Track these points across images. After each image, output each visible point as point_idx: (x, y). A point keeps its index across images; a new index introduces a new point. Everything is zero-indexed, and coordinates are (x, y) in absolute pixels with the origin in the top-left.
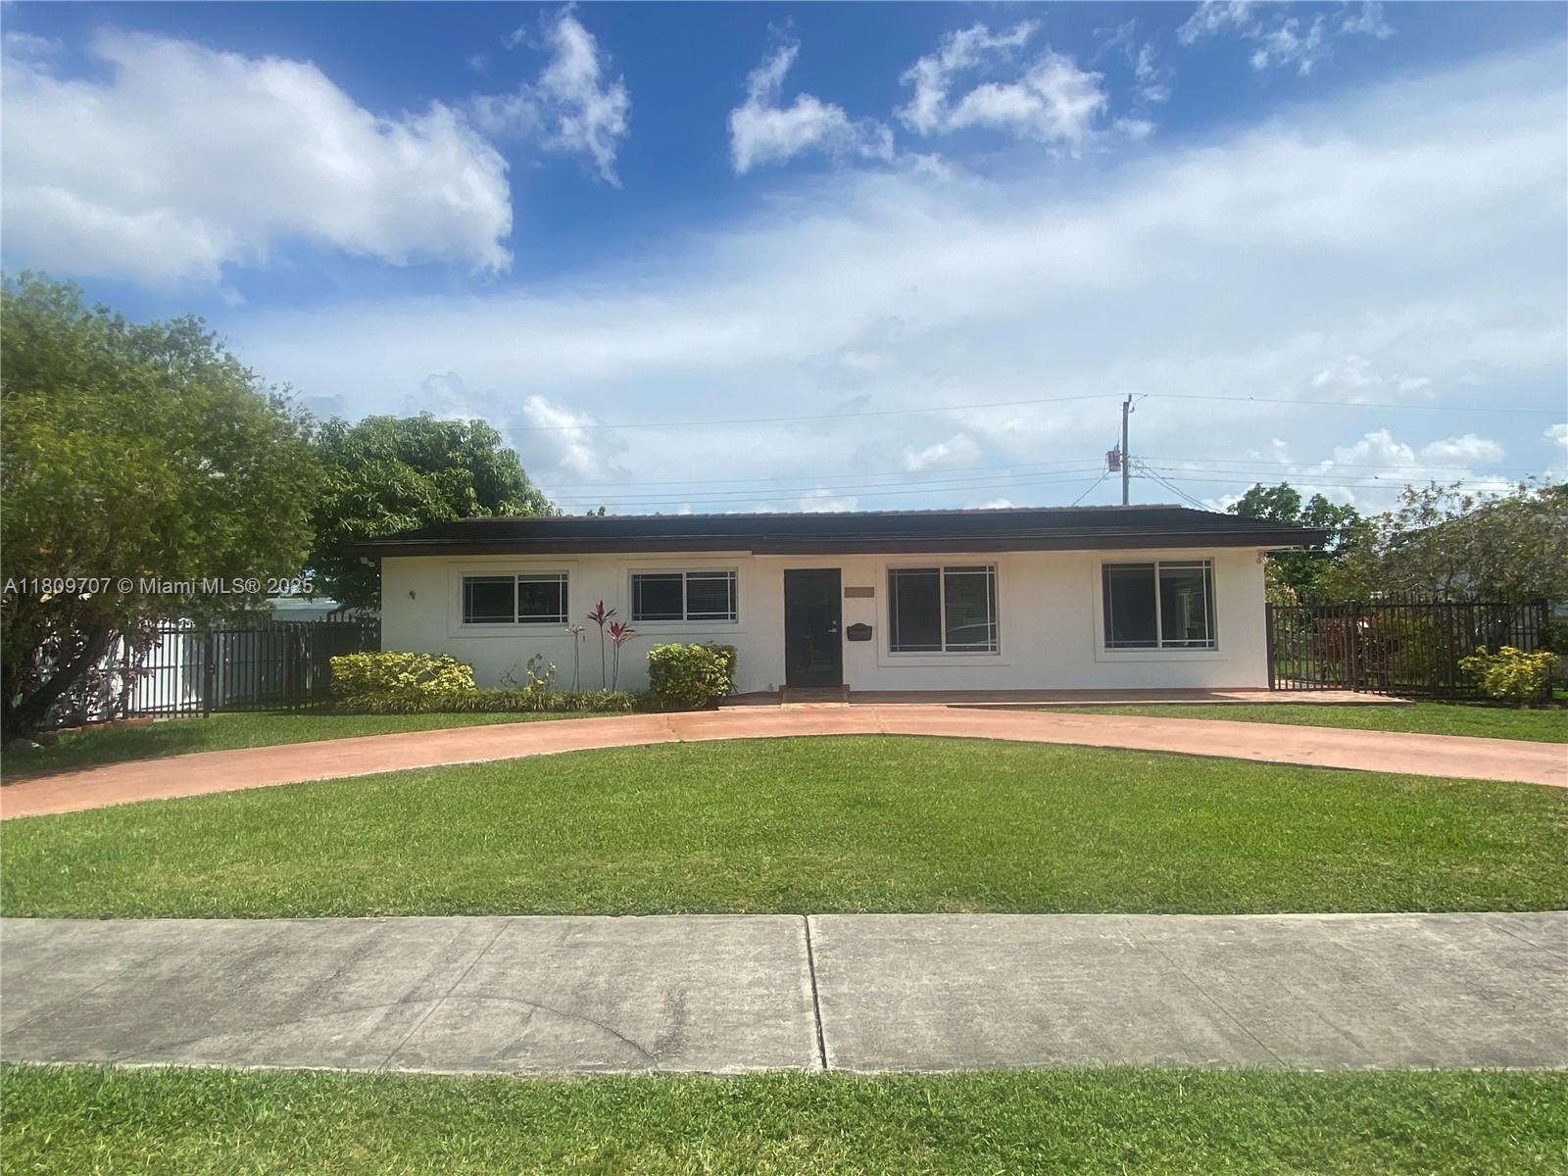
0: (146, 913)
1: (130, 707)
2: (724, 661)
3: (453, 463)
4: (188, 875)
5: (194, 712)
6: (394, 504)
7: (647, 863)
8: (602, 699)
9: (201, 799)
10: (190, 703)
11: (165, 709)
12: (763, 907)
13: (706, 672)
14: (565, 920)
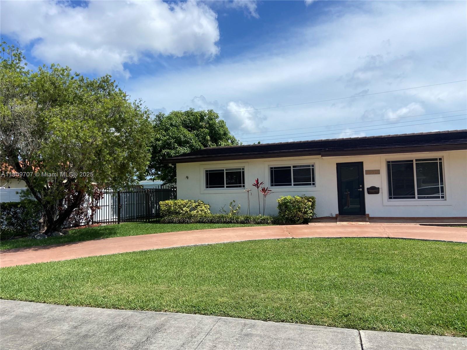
0: (82, 304)
1: (94, 220)
2: (310, 203)
3: (201, 127)
4: (99, 289)
5: (115, 222)
6: (181, 143)
7: (279, 295)
8: (259, 219)
9: (110, 256)
10: (113, 219)
11: (105, 221)
12: (336, 324)
13: (302, 208)
14: (242, 321)
